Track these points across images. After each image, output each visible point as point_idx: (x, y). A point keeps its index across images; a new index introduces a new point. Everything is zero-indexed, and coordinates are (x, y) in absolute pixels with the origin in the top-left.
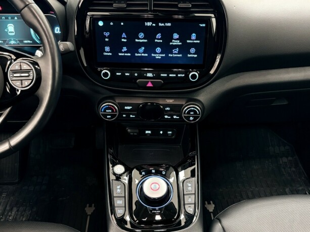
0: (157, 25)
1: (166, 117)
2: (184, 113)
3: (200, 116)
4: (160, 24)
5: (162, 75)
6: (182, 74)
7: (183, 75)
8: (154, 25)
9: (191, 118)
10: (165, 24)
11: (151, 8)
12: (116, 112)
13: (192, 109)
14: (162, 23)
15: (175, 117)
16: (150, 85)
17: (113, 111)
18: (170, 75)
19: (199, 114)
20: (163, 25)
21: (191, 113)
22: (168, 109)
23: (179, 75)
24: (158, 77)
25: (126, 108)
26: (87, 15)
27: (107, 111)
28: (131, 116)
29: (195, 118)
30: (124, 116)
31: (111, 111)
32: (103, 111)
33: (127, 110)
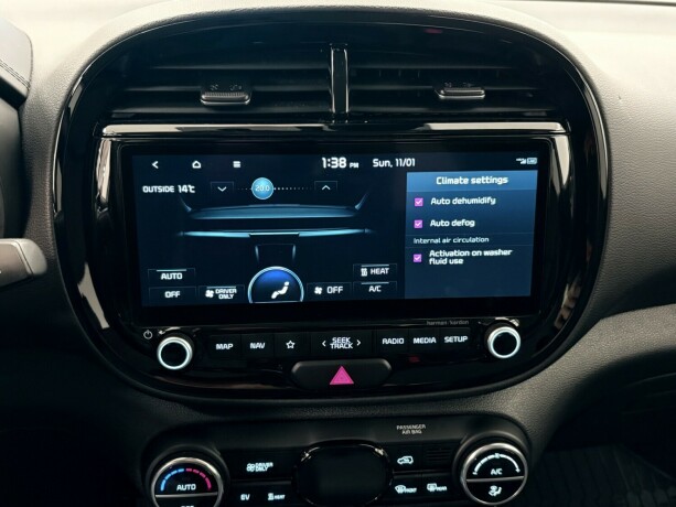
0: (366, 165)
1: (400, 489)
2: (470, 475)
3: (524, 478)
4: (376, 163)
5: (386, 341)
6: (460, 335)
7: (464, 339)
8: (356, 165)
9: (495, 491)
10: (393, 163)
11: (341, 105)
12: (215, 488)
13: (497, 456)
14: (381, 159)
15: (432, 487)
16: (342, 378)
17: (201, 487)
18: (417, 341)
19: (522, 473)
20: (386, 163)
21: (493, 472)
22: (406, 460)
23: (449, 340)
24: (373, 349)
25: (250, 468)
26: (101, 135)
27: (179, 487)
28: (271, 497)
29: (508, 488)
30: (244, 497)
31: (193, 487)
32: (162, 489)
33: (256, 474)
